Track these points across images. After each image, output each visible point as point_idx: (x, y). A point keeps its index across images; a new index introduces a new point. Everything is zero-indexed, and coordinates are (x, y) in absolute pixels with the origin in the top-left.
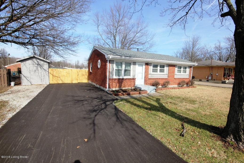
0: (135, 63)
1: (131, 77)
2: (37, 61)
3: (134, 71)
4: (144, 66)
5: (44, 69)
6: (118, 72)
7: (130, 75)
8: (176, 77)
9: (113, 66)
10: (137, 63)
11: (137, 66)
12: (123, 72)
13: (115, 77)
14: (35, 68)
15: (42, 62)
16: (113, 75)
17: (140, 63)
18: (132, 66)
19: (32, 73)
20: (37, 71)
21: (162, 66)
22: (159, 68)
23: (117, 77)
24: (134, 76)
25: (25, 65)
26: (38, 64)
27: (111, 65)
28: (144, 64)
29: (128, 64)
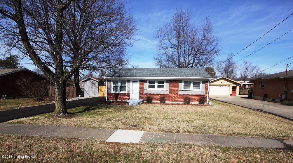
0: (129, 81)
1: (126, 92)
2: (92, 81)
3: (129, 87)
4: (138, 83)
5: (96, 86)
6: (116, 88)
7: (125, 91)
8: (180, 93)
9: (110, 84)
10: (131, 81)
11: (131, 83)
12: (119, 88)
13: (112, 92)
14: (91, 86)
15: (95, 82)
16: (111, 90)
17: (135, 81)
18: (126, 83)
19: (90, 89)
20: (92, 88)
21: (161, 82)
22: (156, 84)
23: (115, 92)
24: (129, 91)
25: (86, 84)
26: (93, 83)
27: (109, 83)
28: (139, 81)
29: (123, 82)
